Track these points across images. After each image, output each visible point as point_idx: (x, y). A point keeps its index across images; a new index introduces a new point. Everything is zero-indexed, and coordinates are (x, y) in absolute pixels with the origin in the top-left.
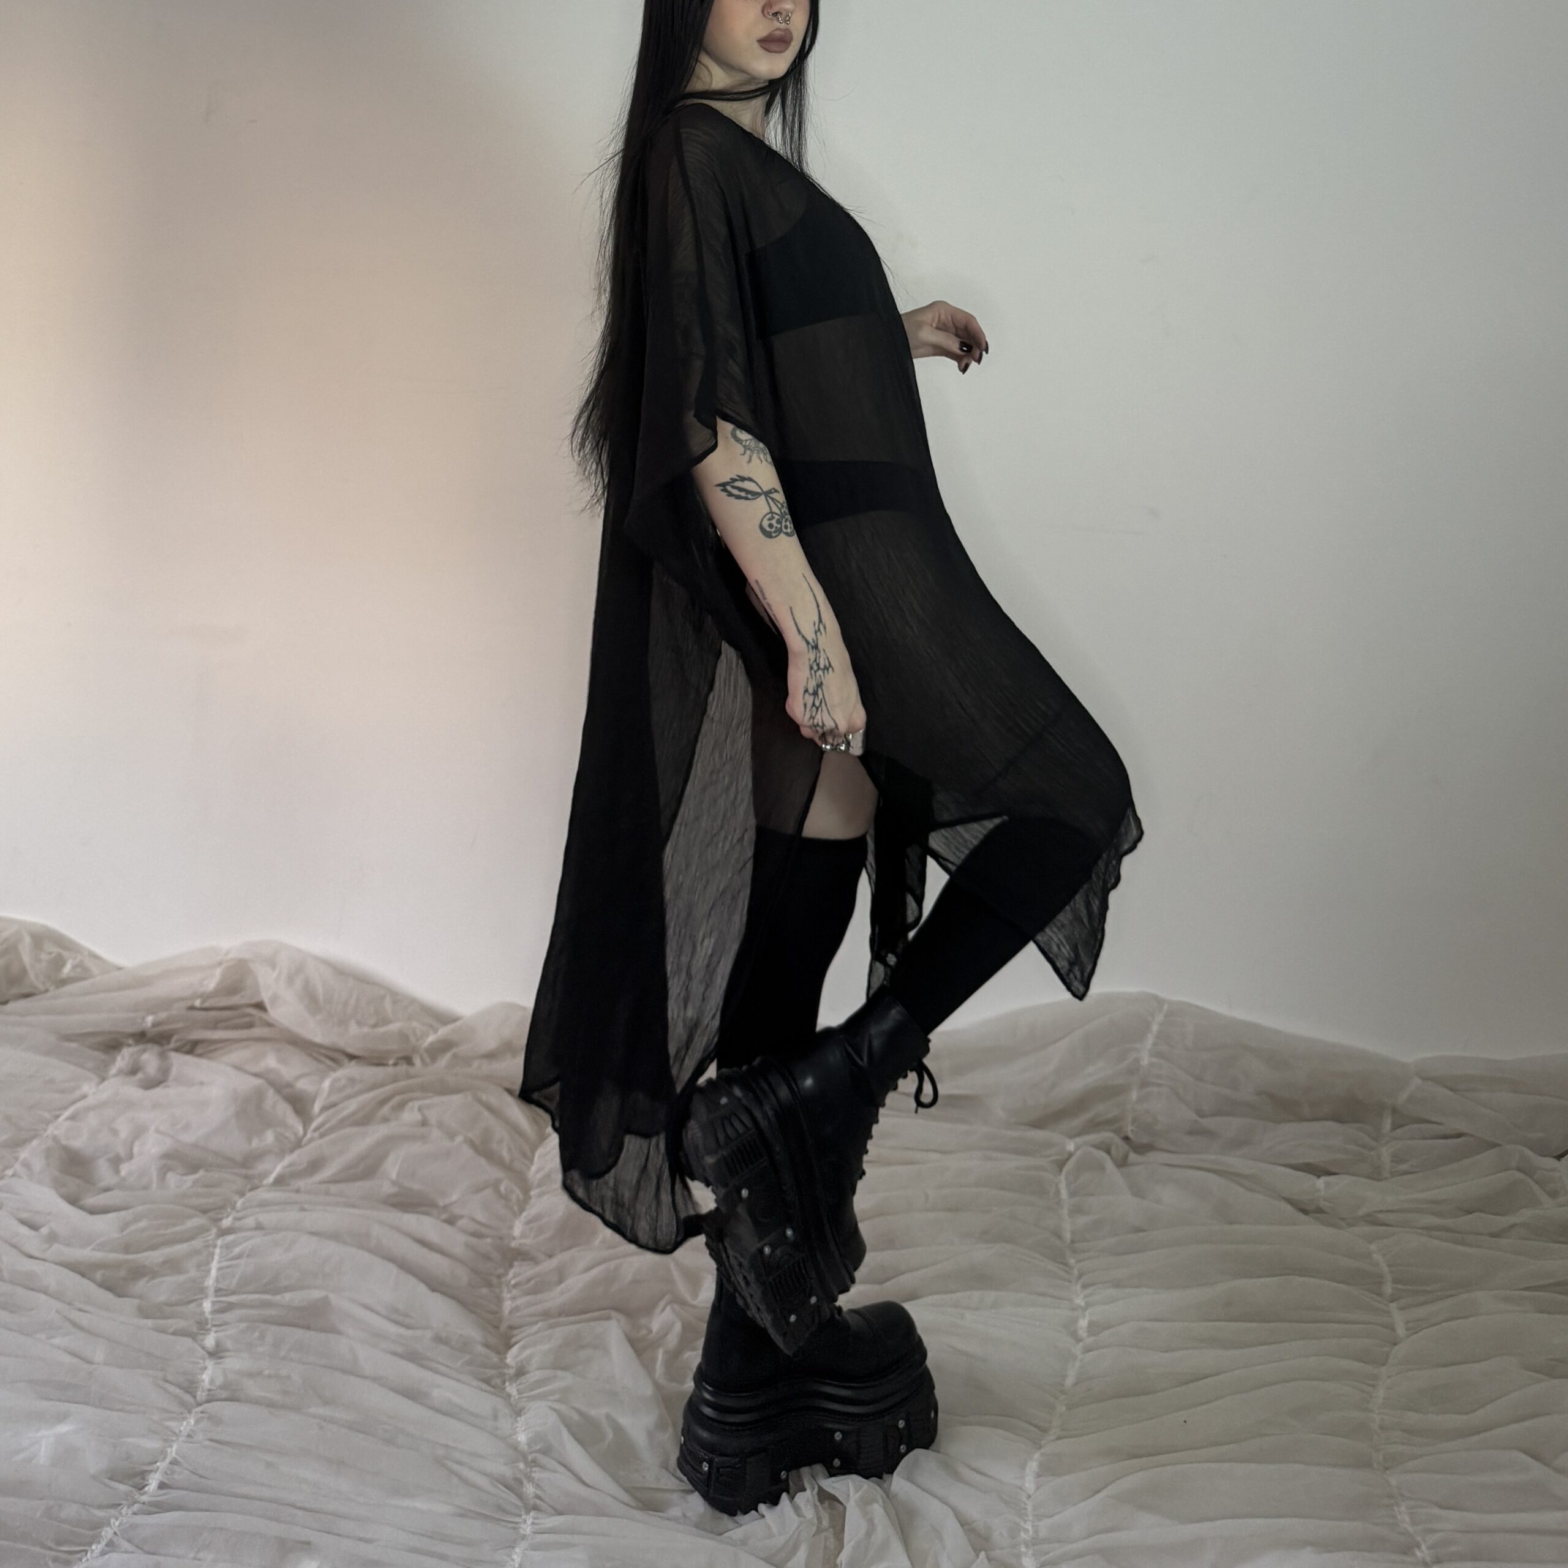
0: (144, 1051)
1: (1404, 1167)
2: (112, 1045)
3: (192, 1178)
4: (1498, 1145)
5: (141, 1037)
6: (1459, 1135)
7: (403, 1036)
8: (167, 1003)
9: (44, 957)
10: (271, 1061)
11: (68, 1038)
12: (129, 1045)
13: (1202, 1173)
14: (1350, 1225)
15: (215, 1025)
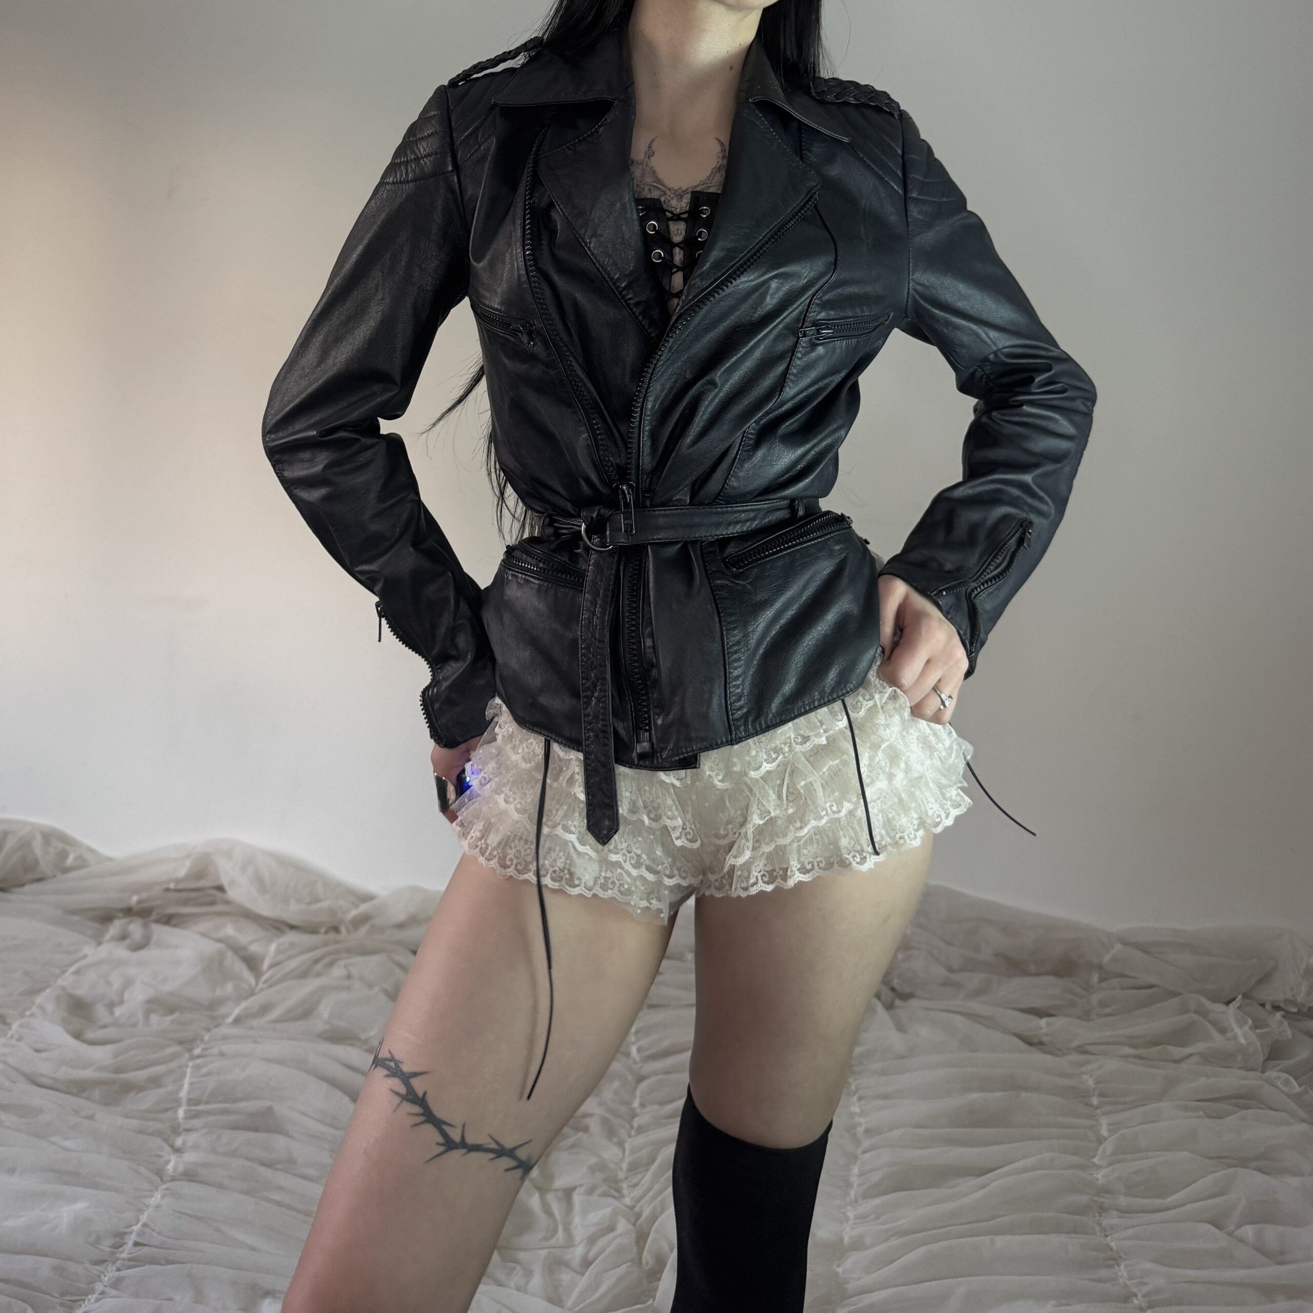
0: (130, 922)
1: (1108, 1010)
2: (106, 917)
3: (170, 1018)
4: (1180, 994)
5: (129, 912)
6: (1151, 986)
7: (332, 911)
8: (148, 886)
9: (52, 850)
10: (229, 930)
11: (73, 912)
12: (119, 918)
13: (951, 1015)
14: (1064, 1054)
15: (185, 903)
